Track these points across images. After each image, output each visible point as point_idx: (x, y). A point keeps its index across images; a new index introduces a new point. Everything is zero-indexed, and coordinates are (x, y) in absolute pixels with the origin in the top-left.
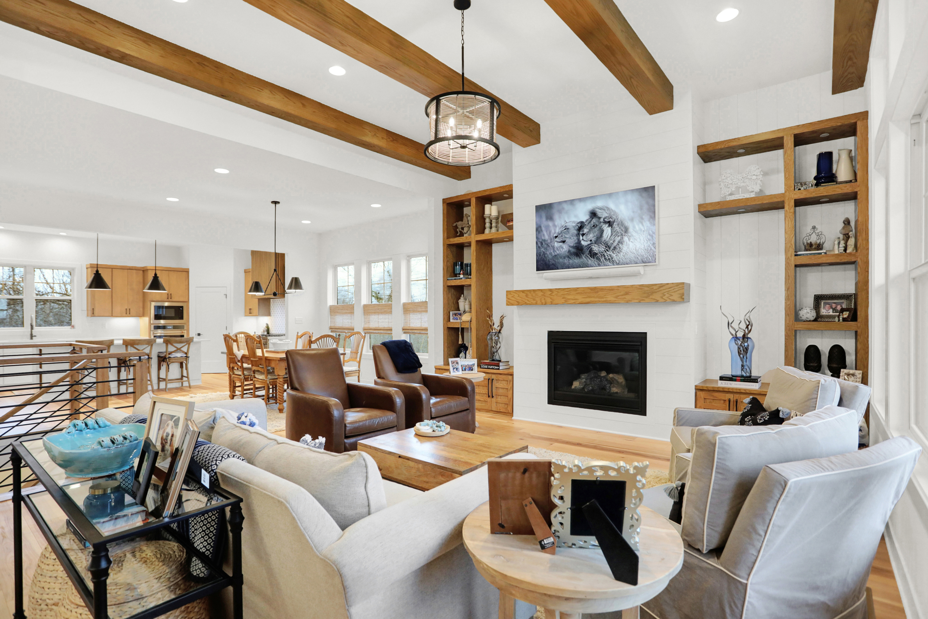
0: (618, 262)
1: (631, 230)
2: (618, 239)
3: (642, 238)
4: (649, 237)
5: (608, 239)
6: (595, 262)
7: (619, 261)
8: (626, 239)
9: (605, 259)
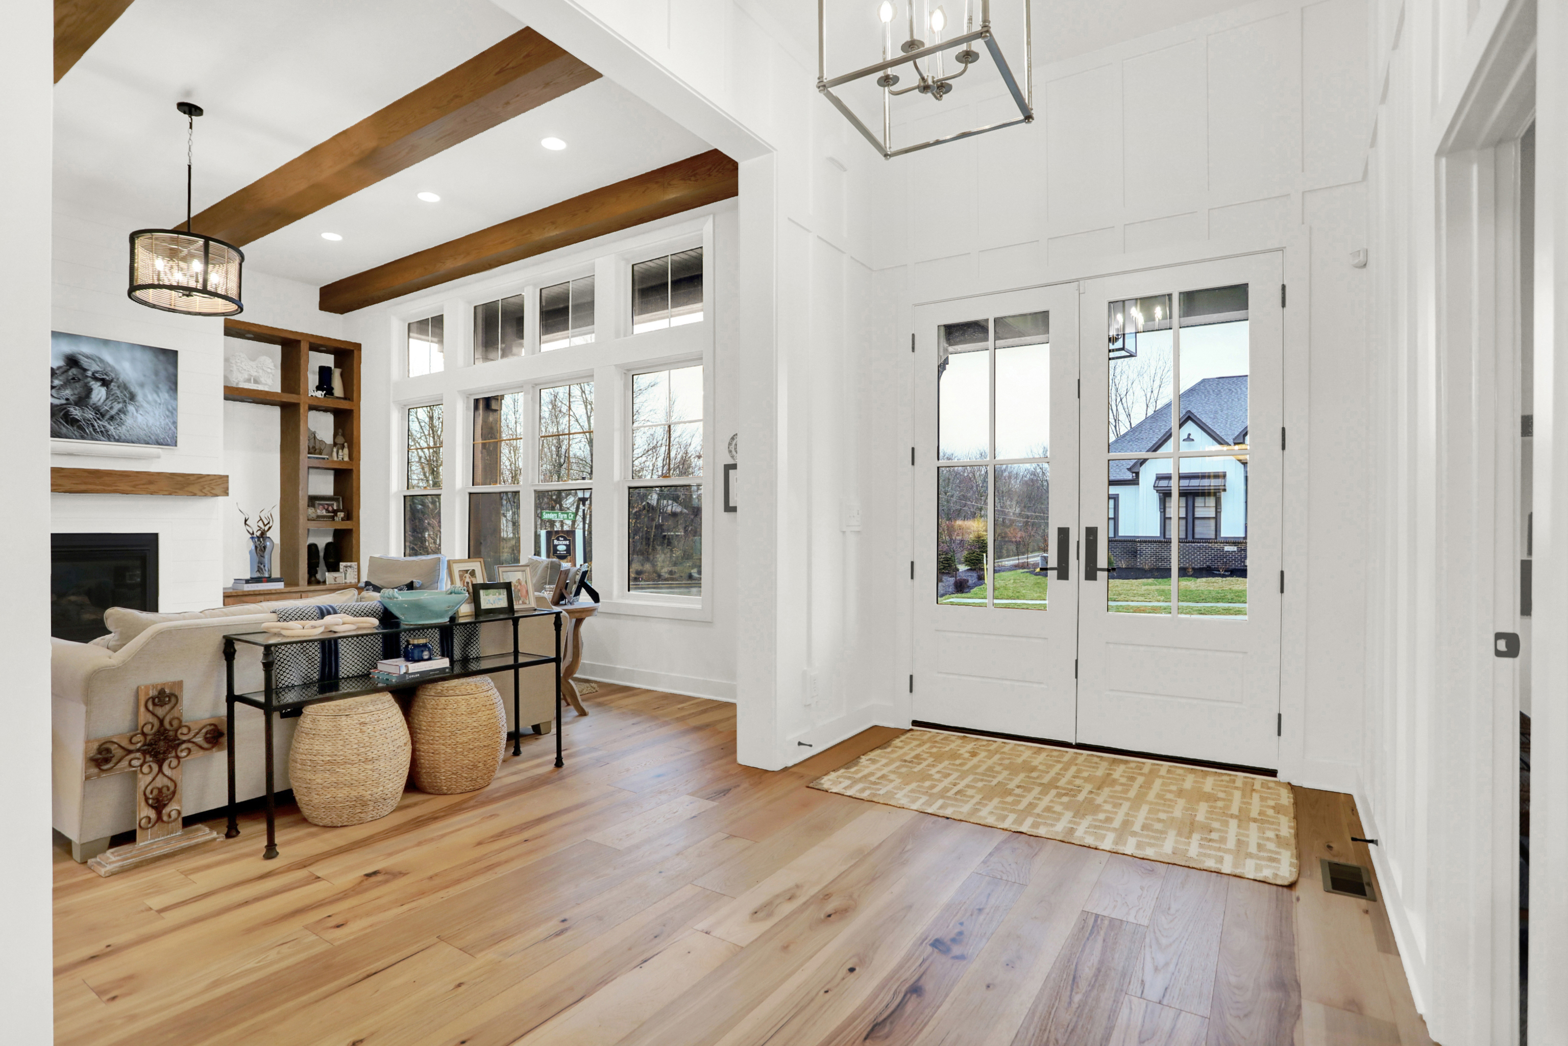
0: (117, 437)
1: (140, 398)
2: (117, 407)
3: (157, 413)
4: (167, 413)
5: (99, 404)
6: (76, 433)
7: (120, 437)
8: (131, 408)
9: (95, 430)
